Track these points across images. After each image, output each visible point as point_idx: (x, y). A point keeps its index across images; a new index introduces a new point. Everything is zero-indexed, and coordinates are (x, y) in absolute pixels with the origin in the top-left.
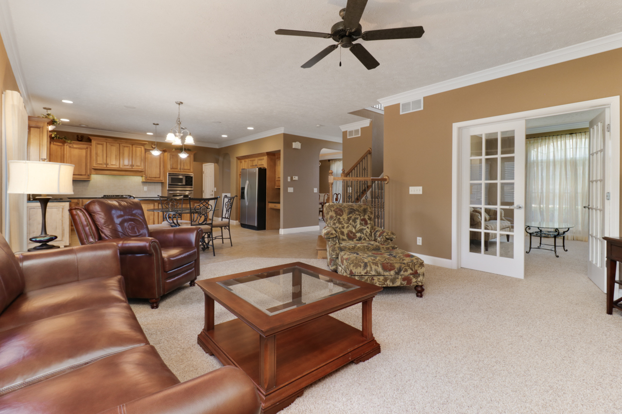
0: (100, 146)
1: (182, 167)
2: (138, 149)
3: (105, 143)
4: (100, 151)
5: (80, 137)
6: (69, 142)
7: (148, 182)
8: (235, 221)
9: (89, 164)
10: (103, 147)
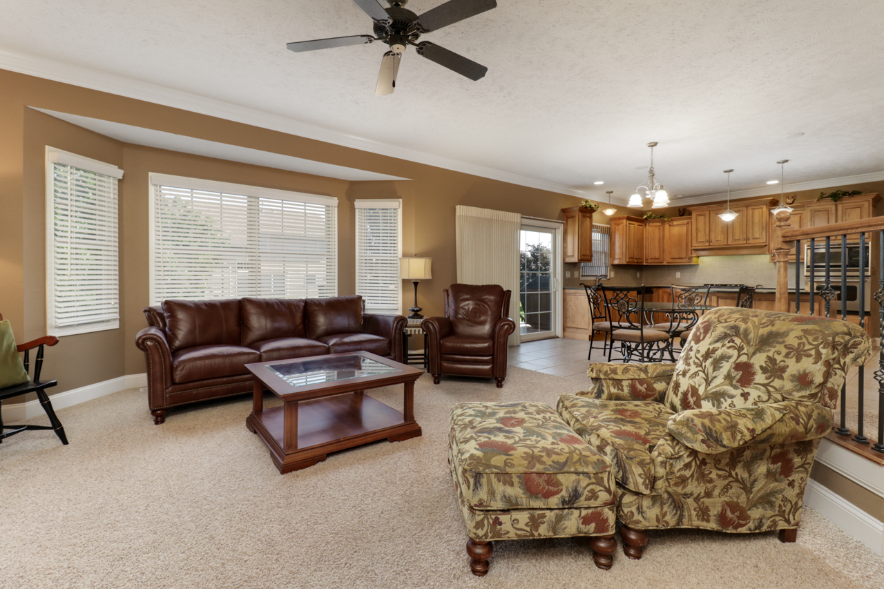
0: (701, 218)
2: (757, 212)
3: (708, 213)
4: (701, 226)
5: (681, 211)
6: (666, 220)
9: (690, 244)
10: (705, 218)
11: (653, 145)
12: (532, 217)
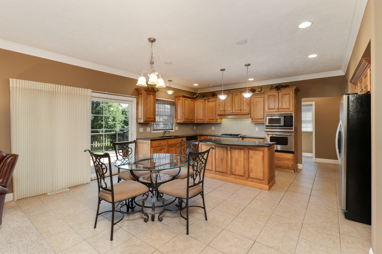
1: (280, 106)
4: (221, 102)
5: (213, 94)
9: (216, 112)
11: (152, 41)
12: (106, 93)
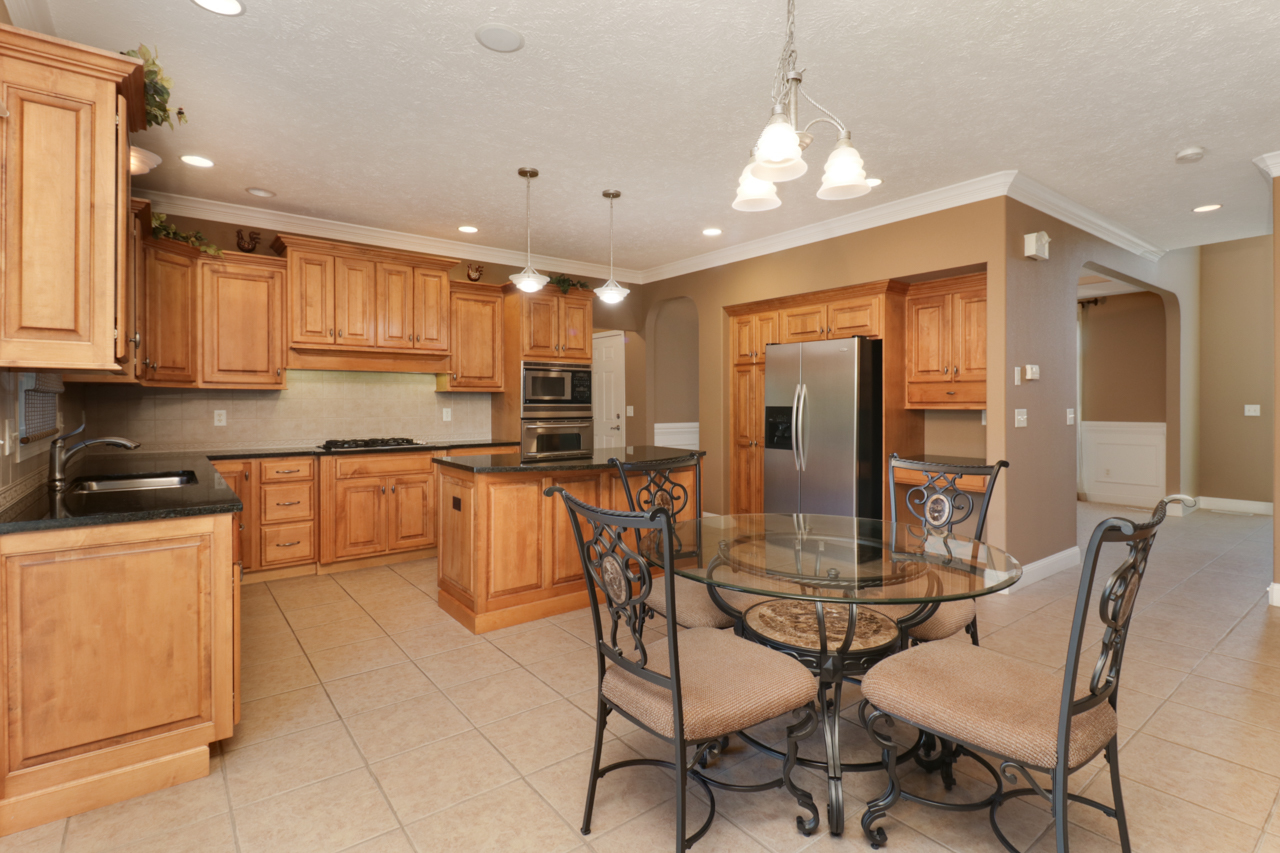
0: (315, 270)
1: (562, 343)
2: (432, 282)
3: (330, 260)
4: (314, 290)
5: (246, 238)
6: (211, 251)
7: (459, 392)
8: (722, 518)
9: (277, 335)
10: (323, 272)
